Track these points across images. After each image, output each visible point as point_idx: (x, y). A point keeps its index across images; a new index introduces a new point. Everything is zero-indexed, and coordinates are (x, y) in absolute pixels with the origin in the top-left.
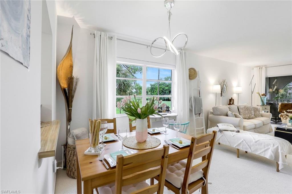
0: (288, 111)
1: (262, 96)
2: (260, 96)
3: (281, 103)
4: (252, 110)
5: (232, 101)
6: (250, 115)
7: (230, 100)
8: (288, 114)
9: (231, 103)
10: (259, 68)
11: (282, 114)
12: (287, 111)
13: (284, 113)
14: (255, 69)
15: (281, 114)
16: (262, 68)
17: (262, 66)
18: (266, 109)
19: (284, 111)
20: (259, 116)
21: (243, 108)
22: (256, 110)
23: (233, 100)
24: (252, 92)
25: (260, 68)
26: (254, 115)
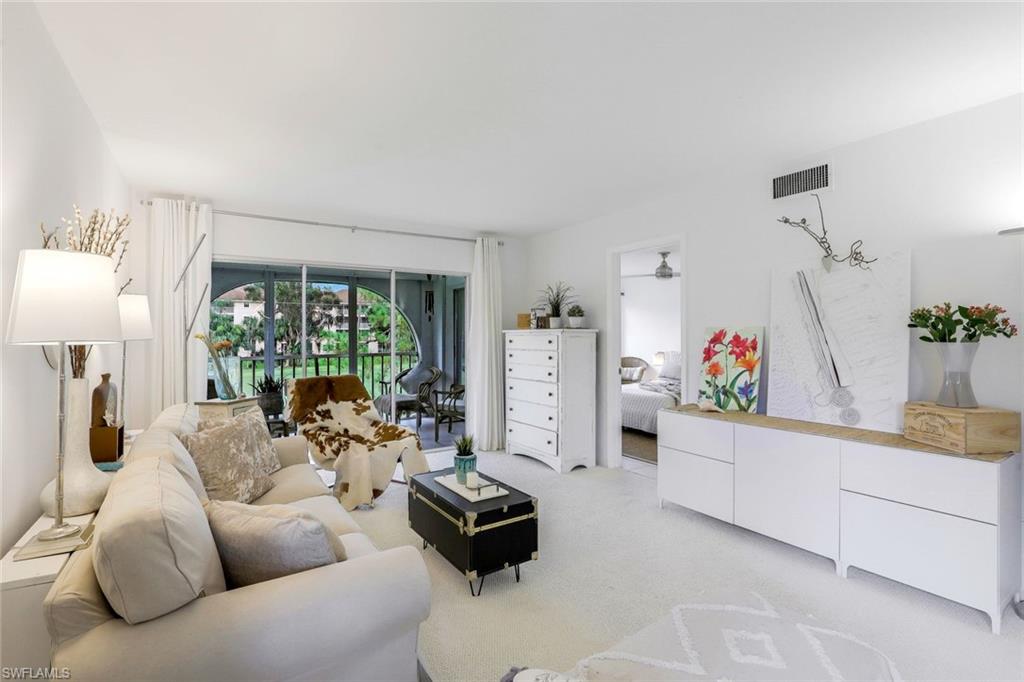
0: (320, 409)
7: (101, 397)
8: (324, 423)
9: (109, 418)
10: (182, 203)
11: (308, 426)
12: (320, 413)
13: (313, 420)
16: (198, 209)
25: (187, 208)
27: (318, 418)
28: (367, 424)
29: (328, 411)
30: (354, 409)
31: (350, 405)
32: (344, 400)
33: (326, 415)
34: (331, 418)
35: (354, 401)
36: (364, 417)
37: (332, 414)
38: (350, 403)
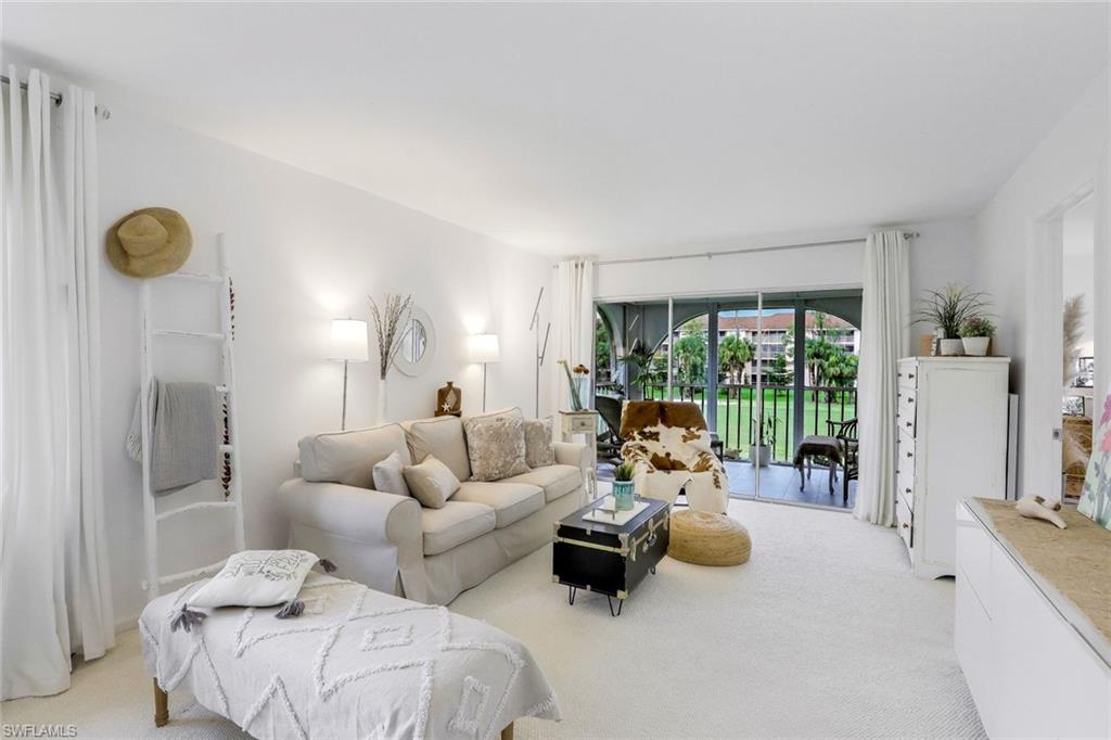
0: (647, 430)
1: (574, 375)
2: (569, 375)
3: (628, 402)
4: (519, 438)
5: (451, 398)
6: (508, 459)
7: (442, 394)
8: (645, 443)
9: (446, 407)
10: (573, 263)
11: (630, 443)
12: (645, 433)
13: (634, 439)
14: (562, 265)
15: (626, 444)
16: (582, 265)
17: (586, 258)
18: (583, 424)
19: (635, 433)
20: (545, 462)
21: (483, 430)
22: (534, 435)
23: (458, 393)
24: (538, 358)
25: (577, 266)
26: (527, 456)
27: (638, 437)
28: (692, 451)
29: (657, 434)
30: (683, 436)
31: (683, 431)
32: (677, 426)
33: (655, 436)
34: (658, 440)
35: (688, 429)
36: (691, 445)
37: (660, 437)
38: (683, 429)
